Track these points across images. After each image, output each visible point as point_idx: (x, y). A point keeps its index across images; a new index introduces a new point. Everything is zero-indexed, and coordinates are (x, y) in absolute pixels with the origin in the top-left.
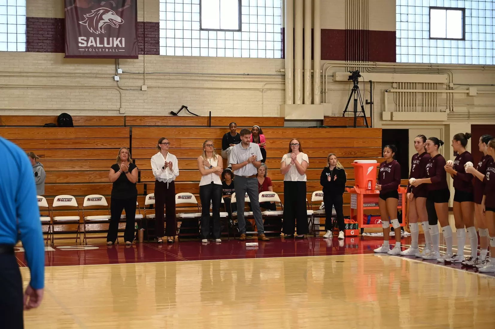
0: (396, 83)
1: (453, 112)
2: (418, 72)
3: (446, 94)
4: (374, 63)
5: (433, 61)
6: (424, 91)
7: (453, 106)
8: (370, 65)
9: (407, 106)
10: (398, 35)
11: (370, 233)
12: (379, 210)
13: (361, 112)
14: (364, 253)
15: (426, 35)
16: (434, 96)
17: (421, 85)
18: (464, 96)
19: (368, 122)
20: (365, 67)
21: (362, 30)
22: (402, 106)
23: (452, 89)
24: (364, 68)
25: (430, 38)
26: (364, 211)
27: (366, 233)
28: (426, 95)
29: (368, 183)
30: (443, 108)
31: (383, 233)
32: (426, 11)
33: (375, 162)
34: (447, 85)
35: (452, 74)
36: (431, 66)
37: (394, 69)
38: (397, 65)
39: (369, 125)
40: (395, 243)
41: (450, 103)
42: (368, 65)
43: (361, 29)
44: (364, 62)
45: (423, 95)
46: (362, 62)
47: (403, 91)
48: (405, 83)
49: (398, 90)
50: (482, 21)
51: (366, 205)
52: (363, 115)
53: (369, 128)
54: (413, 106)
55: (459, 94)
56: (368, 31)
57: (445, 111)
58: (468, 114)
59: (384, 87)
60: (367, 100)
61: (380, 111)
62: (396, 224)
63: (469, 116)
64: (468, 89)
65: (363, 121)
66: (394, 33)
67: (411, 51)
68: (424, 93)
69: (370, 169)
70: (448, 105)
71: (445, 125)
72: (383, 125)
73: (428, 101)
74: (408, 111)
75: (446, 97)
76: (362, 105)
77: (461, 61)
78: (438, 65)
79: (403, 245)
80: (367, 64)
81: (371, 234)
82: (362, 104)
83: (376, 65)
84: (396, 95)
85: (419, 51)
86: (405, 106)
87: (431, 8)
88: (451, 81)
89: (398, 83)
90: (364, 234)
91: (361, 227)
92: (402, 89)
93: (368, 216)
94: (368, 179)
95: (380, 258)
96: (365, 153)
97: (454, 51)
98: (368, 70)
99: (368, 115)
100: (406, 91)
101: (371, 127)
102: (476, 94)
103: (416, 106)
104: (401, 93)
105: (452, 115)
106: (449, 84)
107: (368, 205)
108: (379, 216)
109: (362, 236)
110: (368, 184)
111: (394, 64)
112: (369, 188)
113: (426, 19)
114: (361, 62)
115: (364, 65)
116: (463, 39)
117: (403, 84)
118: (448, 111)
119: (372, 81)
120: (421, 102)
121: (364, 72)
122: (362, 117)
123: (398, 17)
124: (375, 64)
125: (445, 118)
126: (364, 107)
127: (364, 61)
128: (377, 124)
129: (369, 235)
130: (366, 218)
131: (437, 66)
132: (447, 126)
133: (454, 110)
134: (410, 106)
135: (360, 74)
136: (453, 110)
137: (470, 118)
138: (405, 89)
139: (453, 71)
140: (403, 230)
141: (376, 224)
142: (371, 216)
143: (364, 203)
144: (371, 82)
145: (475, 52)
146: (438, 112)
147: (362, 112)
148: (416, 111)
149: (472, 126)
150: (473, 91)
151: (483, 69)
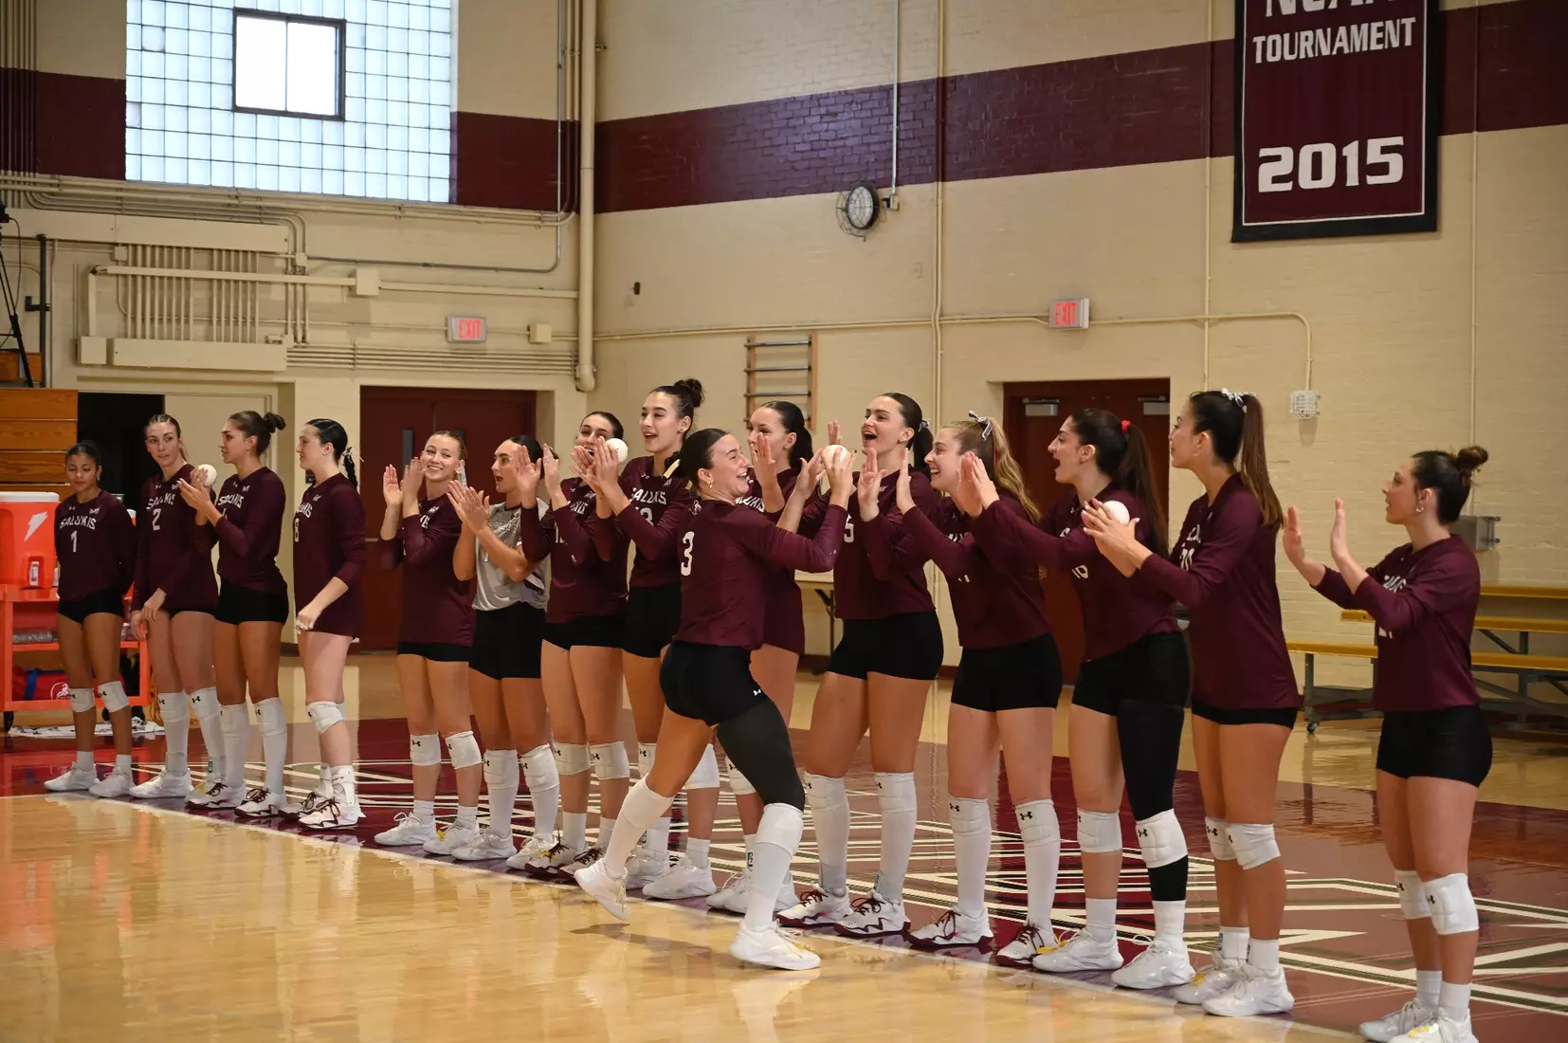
0: (125, 245)
1: (303, 344)
2: (194, 214)
3: (283, 287)
4: (55, 179)
5: (244, 180)
6: (215, 275)
7: (304, 325)
8: (41, 184)
9: (161, 320)
10: (131, 93)
11: (35, 728)
12: (60, 655)
13: (8, 335)
14: (16, 792)
15: (222, 97)
16: (245, 291)
17: (205, 255)
18: (338, 297)
19: (31, 368)
20: (25, 192)
21: (13, 69)
22: (143, 320)
23: (303, 272)
24: (22, 194)
25: (236, 109)
26: (15, 655)
27: (20, 727)
28: (220, 288)
29: (29, 565)
30: (275, 333)
31: (73, 728)
32: (223, 20)
33: (52, 497)
34: (287, 259)
35: (303, 223)
36: (237, 197)
37: (119, 202)
38: (128, 190)
39: (35, 377)
40: (114, 761)
41: (296, 314)
42: (35, 184)
43: (10, 66)
44: (19, 175)
45: (211, 289)
46: (13, 175)
47: (149, 271)
48: (153, 247)
49: (130, 270)
50: (396, 64)
51: (23, 638)
52: (18, 347)
53: (37, 387)
54: (178, 321)
55: (323, 288)
56: (35, 75)
57: (280, 342)
58: (352, 352)
59: (85, 258)
60: (28, 299)
61: (70, 336)
62: (115, 696)
63: (354, 358)
64: (352, 275)
65: (14, 365)
66: (121, 85)
67: (174, 144)
68: (215, 284)
69: (37, 520)
70: (290, 322)
71: (280, 385)
72: (81, 379)
73: (228, 307)
74: (161, 338)
75: (283, 298)
76: (12, 314)
77: (331, 186)
78: (259, 195)
79: (140, 764)
80: (32, 180)
81: (38, 730)
82: (14, 309)
83: (58, 185)
84: (126, 285)
85: (198, 147)
86: (152, 320)
87: (238, 12)
88: (299, 247)
89: (130, 247)
90: (13, 732)
91: (7, 709)
92: (144, 265)
93: (29, 672)
94: (29, 555)
95: (64, 807)
96: (22, 470)
97: (309, 155)
98: (35, 200)
99: (31, 346)
100: (157, 272)
101: (43, 384)
102: (376, 292)
103: (187, 321)
104: (139, 279)
105: (302, 352)
106: (293, 256)
107: (30, 638)
108: (60, 675)
109: (8, 739)
110: (28, 569)
111: (119, 186)
112: (34, 584)
113: (222, 45)
114: (10, 172)
115: (19, 182)
116: (340, 117)
117: (149, 250)
118: (289, 341)
119: (47, 237)
120: (205, 310)
121: (19, 207)
122: (13, 351)
123: (132, 33)
124: (56, 182)
125: (280, 364)
126: (20, 321)
127: (19, 171)
128: (62, 376)
129: (29, 734)
130: (21, 680)
131: (257, 198)
132: (287, 390)
133: (308, 339)
134: (169, 320)
135: (8, 211)
136: (304, 338)
137: (357, 366)
138: (153, 265)
139: (303, 216)
140: (143, 717)
141: (55, 698)
142: (40, 672)
143: (16, 631)
144: (41, 239)
145: (374, 161)
146: (260, 342)
147: (14, 335)
148: (187, 339)
149: (364, 390)
150: (367, 281)
151: (398, 213)
